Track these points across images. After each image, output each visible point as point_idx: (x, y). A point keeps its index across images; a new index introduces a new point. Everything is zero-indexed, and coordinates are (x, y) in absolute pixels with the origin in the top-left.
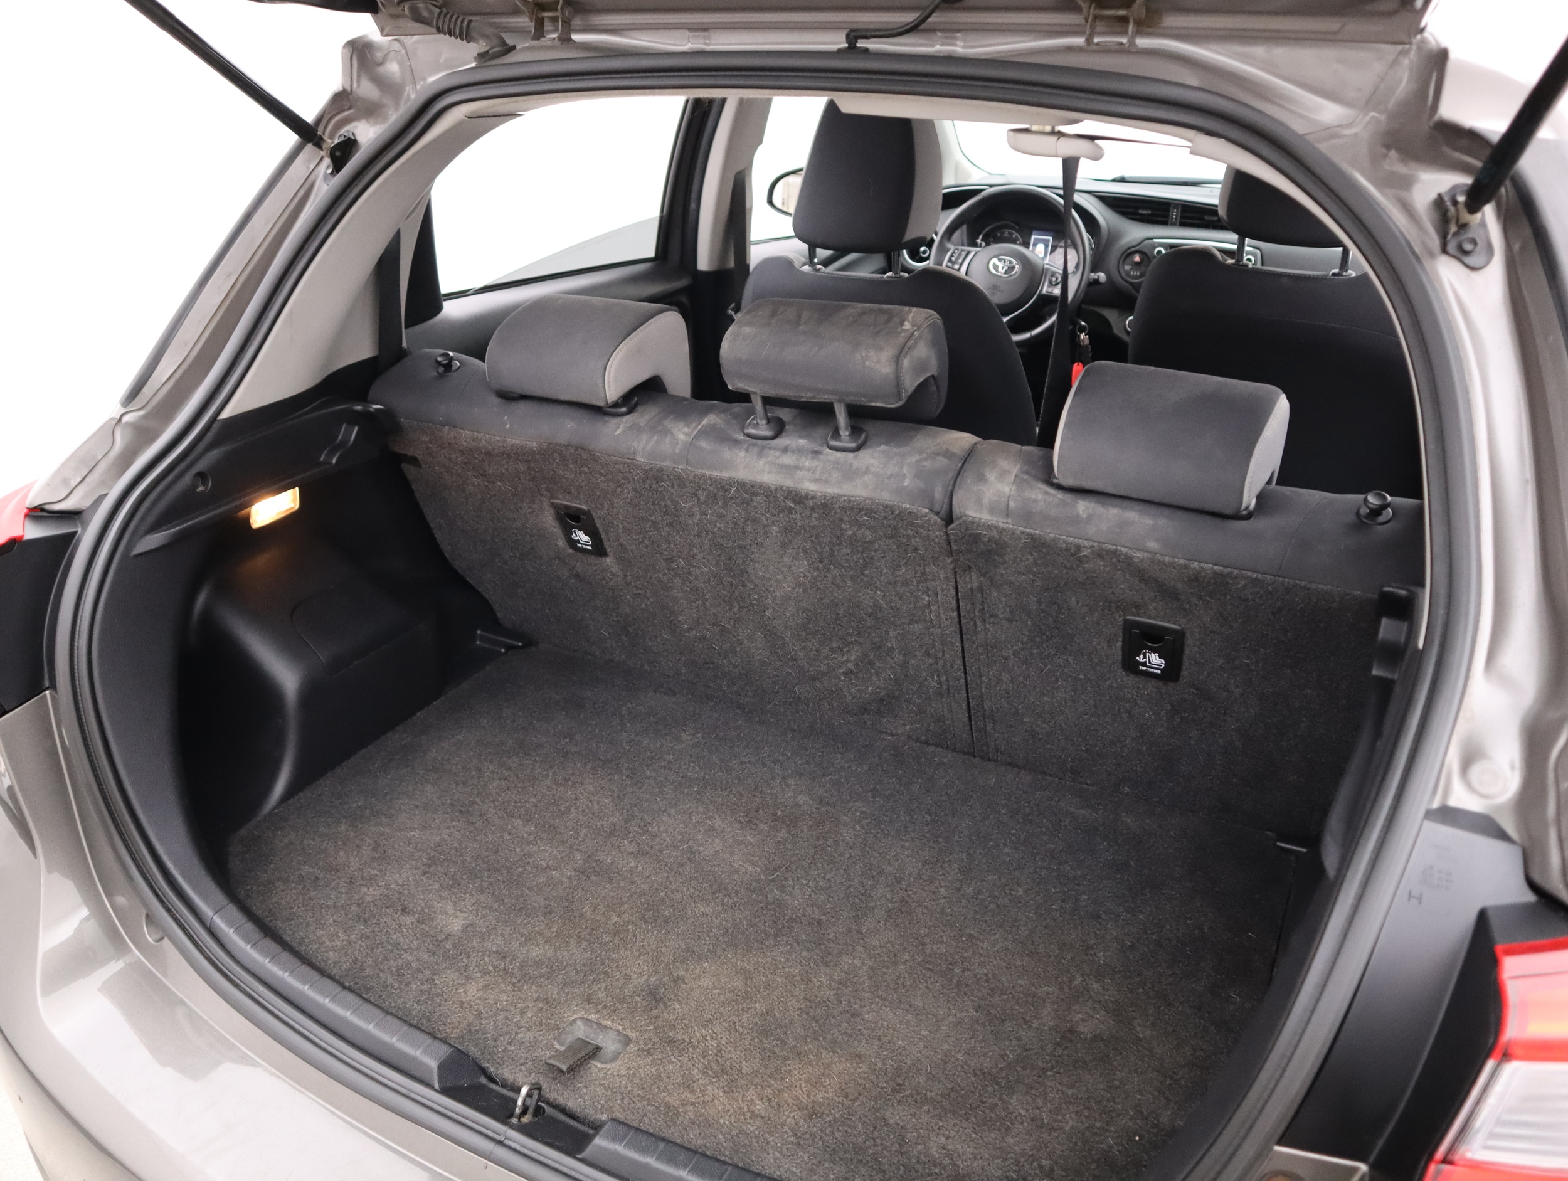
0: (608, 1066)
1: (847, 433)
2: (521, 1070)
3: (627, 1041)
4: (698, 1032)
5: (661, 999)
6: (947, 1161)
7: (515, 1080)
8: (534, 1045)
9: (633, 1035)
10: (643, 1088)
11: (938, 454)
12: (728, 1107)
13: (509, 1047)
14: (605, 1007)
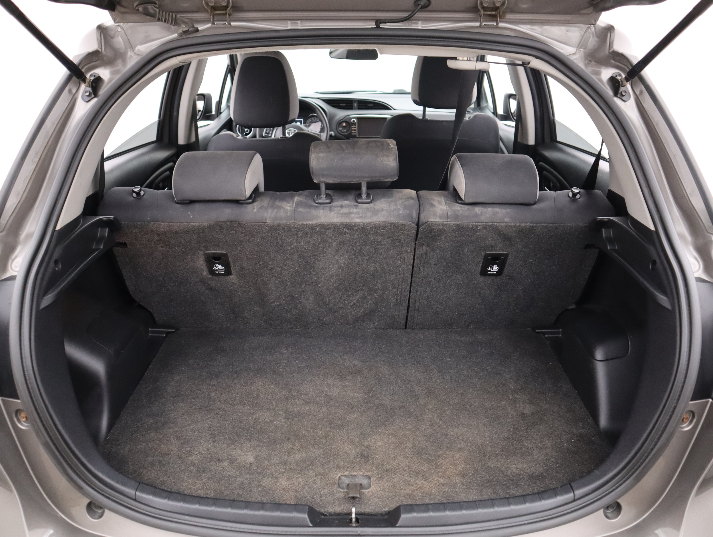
0: (370, 489)
1: (365, 196)
2: (335, 505)
3: (369, 478)
4: (395, 463)
5: (368, 456)
6: (522, 472)
7: (334, 510)
8: (332, 494)
9: (369, 474)
10: (392, 492)
11: (408, 199)
12: (431, 486)
13: (322, 499)
14: (348, 467)
